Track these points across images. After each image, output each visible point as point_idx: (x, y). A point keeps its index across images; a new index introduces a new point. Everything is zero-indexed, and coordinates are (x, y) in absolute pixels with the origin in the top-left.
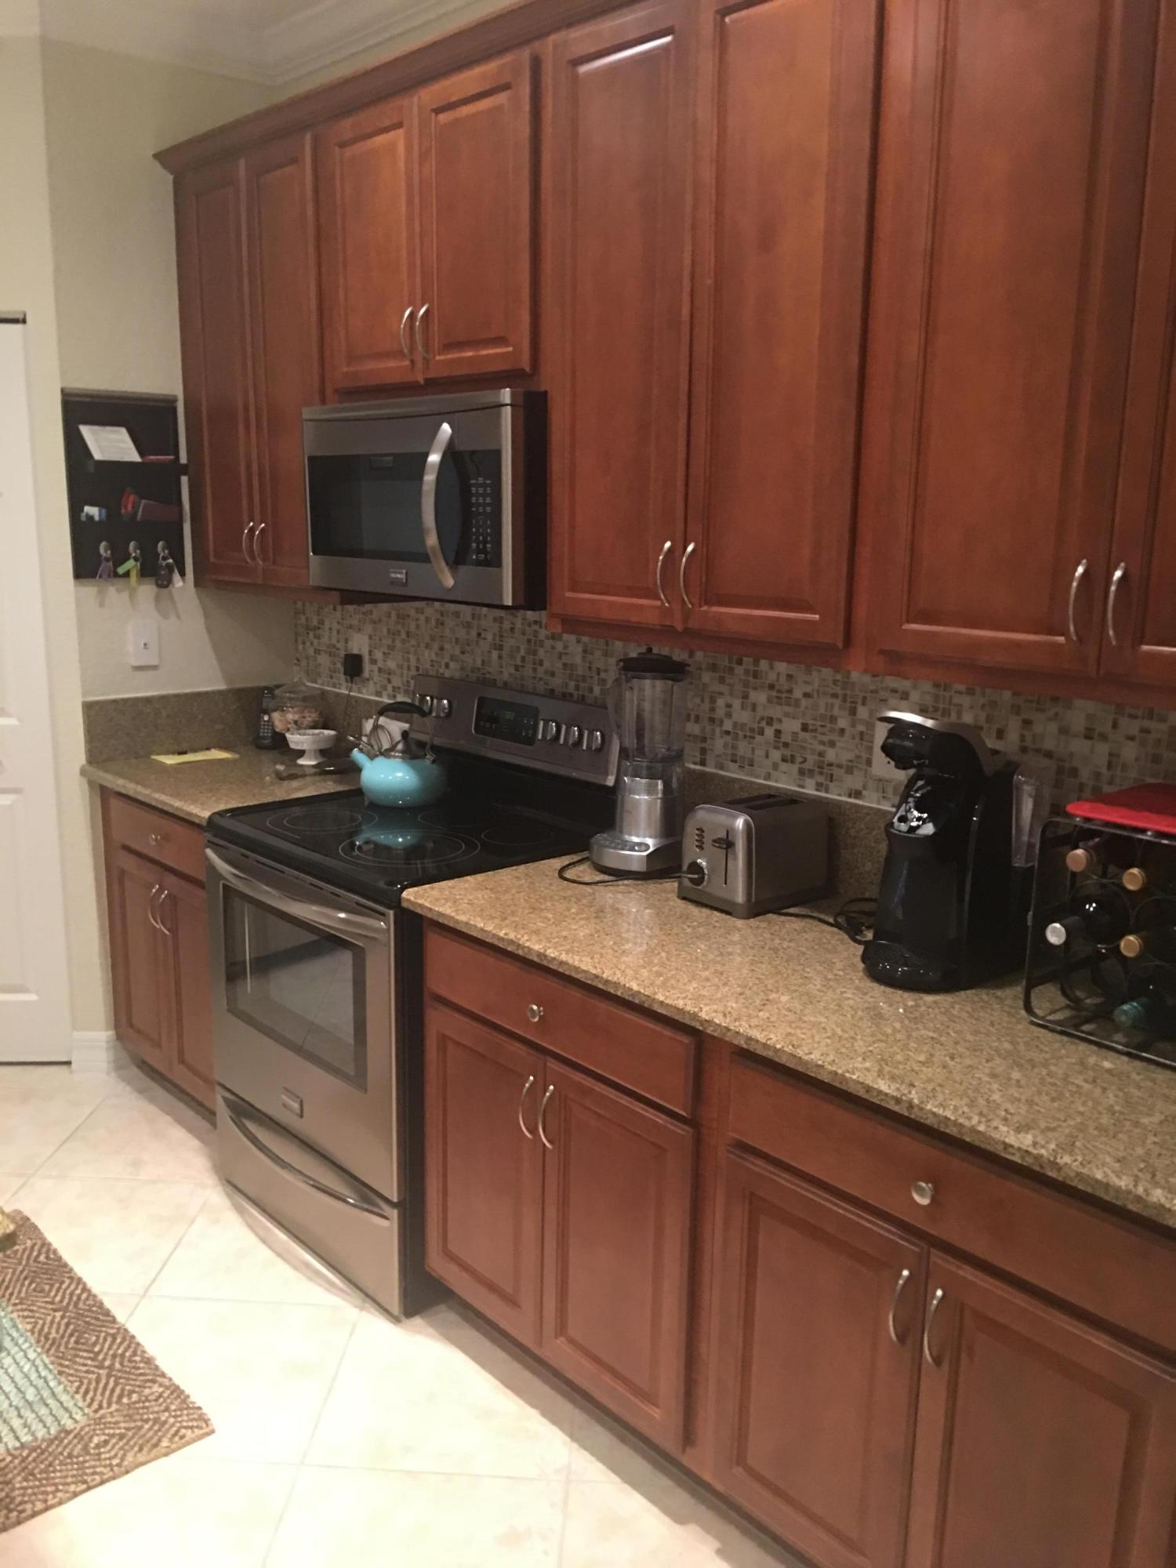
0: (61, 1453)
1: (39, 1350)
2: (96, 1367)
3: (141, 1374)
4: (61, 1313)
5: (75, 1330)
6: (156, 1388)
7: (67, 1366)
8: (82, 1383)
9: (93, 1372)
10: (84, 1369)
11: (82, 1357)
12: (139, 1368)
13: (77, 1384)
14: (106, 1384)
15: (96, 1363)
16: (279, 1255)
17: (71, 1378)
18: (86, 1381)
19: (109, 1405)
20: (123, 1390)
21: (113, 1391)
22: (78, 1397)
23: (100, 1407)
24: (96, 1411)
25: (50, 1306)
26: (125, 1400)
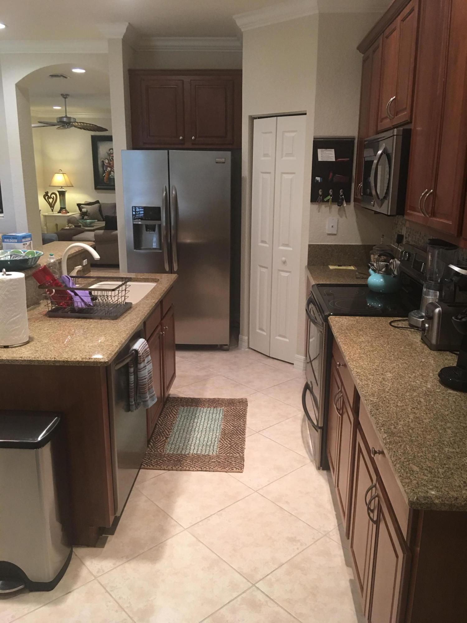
0: (203, 460)
1: (220, 434)
2: (229, 443)
3: (238, 450)
4: (233, 427)
5: (232, 433)
6: (238, 455)
7: (223, 441)
8: (222, 446)
9: (227, 444)
10: (226, 443)
11: (228, 440)
12: (238, 449)
13: (221, 445)
14: (228, 449)
15: (230, 443)
16: (303, 437)
17: (221, 444)
18: (224, 446)
19: (224, 454)
20: (230, 452)
21: (228, 451)
22: (218, 449)
23: (221, 453)
24: (219, 454)
25: (232, 425)
26: (228, 455)
